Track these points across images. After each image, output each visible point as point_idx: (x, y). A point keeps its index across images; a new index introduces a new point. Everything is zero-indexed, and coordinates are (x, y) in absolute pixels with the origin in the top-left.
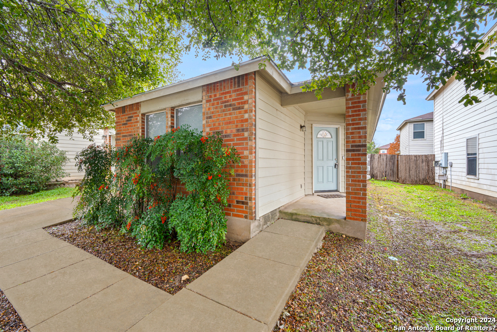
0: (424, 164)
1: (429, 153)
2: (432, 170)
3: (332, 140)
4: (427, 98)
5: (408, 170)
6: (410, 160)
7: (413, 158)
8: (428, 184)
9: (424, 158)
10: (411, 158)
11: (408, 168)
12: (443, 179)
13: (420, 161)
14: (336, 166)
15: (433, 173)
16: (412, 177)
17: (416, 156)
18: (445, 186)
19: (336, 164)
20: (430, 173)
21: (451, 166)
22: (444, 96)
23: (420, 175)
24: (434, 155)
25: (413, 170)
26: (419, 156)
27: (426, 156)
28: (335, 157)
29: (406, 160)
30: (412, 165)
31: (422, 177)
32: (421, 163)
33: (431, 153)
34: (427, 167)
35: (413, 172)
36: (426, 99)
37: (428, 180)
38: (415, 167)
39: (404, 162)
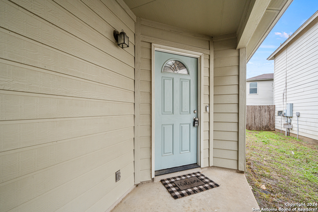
0: (267, 113)
1: (271, 104)
2: (273, 118)
3: (188, 77)
4: (269, 57)
5: (254, 119)
6: (255, 109)
7: (258, 108)
8: (269, 130)
9: (267, 108)
10: (256, 108)
11: (254, 117)
12: (288, 127)
13: (263, 111)
14: (196, 122)
15: (274, 121)
16: (257, 124)
17: (260, 107)
18: (289, 134)
19: (195, 121)
20: (271, 121)
21: (298, 116)
22: (288, 54)
23: (263, 122)
24: (275, 105)
25: (258, 118)
26: (263, 106)
27: (268, 106)
28: (193, 107)
29: (252, 110)
30: (257, 114)
31: (265, 124)
32: (264, 112)
33: (272, 104)
34: (269, 116)
35: (257, 120)
36: (267, 59)
37: (270, 128)
38: (259, 115)
39: (251, 111)
